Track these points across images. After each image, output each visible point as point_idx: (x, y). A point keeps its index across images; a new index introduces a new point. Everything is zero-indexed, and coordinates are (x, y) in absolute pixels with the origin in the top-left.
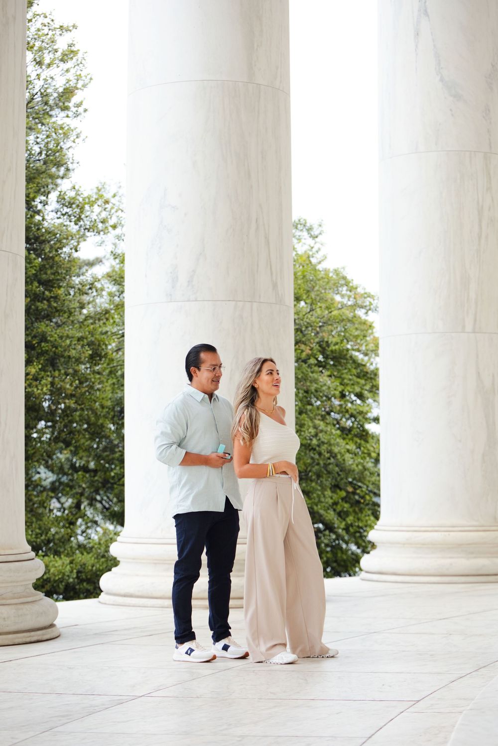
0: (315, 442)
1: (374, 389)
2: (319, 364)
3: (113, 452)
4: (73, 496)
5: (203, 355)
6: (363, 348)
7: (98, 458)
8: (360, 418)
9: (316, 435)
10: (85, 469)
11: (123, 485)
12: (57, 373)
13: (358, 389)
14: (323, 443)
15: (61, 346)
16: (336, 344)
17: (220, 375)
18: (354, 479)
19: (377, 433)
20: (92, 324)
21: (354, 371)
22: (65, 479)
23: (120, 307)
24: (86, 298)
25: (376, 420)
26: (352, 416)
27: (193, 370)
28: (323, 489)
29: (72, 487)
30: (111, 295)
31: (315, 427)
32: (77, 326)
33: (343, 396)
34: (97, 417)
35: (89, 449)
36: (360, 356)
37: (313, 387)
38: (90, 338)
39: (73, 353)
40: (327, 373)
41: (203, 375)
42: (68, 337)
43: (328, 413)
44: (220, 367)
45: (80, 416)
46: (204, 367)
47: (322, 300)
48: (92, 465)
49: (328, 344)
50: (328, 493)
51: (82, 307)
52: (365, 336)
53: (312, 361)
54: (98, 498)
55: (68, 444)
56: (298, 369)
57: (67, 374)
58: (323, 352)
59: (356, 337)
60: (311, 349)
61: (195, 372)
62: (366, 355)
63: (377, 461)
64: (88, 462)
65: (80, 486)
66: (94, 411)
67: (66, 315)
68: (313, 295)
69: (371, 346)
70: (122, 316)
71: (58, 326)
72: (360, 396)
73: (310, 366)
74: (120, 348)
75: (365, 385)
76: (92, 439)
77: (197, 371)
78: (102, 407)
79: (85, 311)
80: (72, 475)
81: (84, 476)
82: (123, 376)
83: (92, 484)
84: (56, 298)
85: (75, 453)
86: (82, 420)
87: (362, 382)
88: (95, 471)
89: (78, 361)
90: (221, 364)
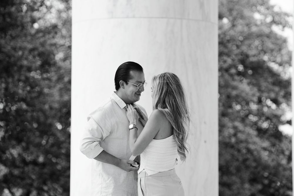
0: (233, 140)
1: (287, 96)
2: (239, 74)
3: (59, 148)
4: (23, 187)
5: (132, 73)
6: (279, 60)
7: (46, 153)
8: (275, 120)
9: (235, 135)
10: (35, 163)
11: (69, 177)
12: (10, 80)
13: (273, 95)
14: (241, 142)
15: (14, 56)
16: (254, 56)
17: (142, 90)
18: (270, 174)
19: (290, 136)
20: (42, 37)
21: (270, 80)
22: (16, 172)
23: (68, 23)
24: (36, 14)
25: (289, 122)
26: (268, 118)
27: (122, 83)
28: (243, 183)
29: (23, 179)
30: (59, 12)
31: (235, 128)
32: (29, 38)
33: (260, 101)
34: (46, 117)
35: (39, 145)
36: (275, 67)
37: (234, 93)
38: (41, 49)
39: (25, 63)
40: (245, 81)
41: (129, 89)
42: (21, 48)
43: (247, 116)
44: (143, 84)
45: (32, 116)
46: (131, 82)
47: (242, 17)
48: (41, 159)
49: (247, 56)
50: (247, 186)
51: (34, 21)
52: (280, 50)
53: (233, 71)
54: (46, 188)
55: (19, 141)
56: (221, 77)
57: (19, 80)
58: (243, 62)
59: (272, 50)
60: (233, 60)
61: (123, 85)
62: (280, 65)
63: (290, 159)
64: (38, 156)
65: (30, 178)
66: (43, 111)
67: (20, 29)
68: (235, 13)
69: (286, 58)
70: (70, 31)
71: (13, 38)
72: (275, 101)
73: (231, 75)
74: (68, 57)
75: (279, 91)
76: (41, 137)
77: (125, 85)
78: (51, 108)
79: (36, 26)
80: (23, 168)
81: (33, 169)
82: (70, 82)
83: (40, 176)
84: (10, 14)
85: (26, 149)
86: (33, 119)
87: (277, 89)
88: (44, 165)
89: (29, 69)
90: (145, 81)
